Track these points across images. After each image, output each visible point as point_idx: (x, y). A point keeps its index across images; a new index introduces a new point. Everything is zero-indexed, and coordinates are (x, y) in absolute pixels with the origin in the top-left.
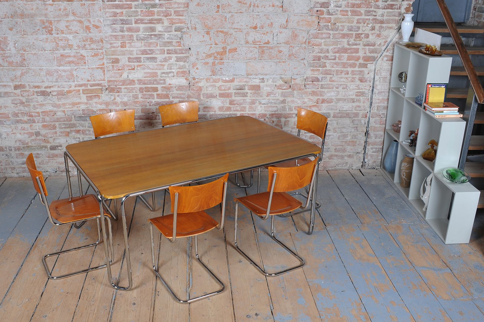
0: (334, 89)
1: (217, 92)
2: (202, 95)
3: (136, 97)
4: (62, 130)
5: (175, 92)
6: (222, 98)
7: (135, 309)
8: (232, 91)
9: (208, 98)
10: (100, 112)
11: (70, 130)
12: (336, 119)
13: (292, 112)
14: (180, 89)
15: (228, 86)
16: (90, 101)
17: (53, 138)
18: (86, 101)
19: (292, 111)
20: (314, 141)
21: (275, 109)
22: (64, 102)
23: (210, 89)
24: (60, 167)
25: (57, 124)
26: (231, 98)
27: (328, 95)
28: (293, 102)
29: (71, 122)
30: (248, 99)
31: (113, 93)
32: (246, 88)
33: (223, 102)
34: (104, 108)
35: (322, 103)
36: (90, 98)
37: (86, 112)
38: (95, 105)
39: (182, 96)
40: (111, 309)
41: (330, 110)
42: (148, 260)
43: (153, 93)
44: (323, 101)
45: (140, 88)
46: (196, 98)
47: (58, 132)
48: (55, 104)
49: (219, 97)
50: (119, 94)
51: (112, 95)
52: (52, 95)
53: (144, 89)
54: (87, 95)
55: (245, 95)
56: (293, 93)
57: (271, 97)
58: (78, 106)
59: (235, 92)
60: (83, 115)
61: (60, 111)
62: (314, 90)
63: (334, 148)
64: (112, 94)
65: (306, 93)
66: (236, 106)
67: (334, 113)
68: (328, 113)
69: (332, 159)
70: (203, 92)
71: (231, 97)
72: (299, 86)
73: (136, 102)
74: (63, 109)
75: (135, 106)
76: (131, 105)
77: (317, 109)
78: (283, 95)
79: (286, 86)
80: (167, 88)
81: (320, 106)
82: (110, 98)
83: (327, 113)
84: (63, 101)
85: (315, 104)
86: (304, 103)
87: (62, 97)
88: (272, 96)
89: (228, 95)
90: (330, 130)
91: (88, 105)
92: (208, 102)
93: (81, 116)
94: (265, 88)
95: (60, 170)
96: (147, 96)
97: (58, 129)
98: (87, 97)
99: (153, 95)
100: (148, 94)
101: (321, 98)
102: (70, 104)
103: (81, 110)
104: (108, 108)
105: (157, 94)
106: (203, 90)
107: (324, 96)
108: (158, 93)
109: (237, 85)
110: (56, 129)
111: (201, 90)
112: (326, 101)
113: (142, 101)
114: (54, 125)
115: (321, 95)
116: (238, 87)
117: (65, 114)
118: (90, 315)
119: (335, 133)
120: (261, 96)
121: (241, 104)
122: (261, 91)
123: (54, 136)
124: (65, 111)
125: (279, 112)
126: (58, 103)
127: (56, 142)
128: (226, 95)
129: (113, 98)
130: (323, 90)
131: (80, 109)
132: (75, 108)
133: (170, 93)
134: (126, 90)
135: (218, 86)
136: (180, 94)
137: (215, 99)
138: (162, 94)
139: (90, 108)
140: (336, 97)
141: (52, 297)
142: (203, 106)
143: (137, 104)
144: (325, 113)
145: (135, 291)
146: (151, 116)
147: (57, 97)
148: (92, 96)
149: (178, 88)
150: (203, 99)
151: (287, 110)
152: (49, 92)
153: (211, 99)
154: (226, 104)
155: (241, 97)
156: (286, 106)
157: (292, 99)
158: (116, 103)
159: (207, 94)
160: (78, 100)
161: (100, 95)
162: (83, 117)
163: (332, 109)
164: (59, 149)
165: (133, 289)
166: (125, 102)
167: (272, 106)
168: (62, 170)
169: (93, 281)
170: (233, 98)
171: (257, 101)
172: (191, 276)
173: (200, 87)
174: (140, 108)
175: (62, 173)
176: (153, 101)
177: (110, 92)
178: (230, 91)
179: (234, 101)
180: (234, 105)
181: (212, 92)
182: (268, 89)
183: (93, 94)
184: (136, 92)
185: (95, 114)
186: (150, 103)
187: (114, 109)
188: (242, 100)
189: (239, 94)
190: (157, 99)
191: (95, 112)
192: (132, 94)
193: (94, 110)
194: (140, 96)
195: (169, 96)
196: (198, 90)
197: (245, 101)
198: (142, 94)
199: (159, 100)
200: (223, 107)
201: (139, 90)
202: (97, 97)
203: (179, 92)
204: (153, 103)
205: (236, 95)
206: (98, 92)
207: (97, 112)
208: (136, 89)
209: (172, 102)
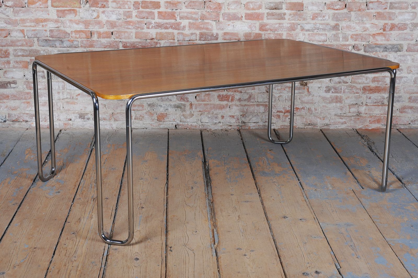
0: (410, 9)
1: (242, 12)
2: (221, 15)
3: (128, 15)
4: (18, 59)
5: (184, 9)
6: (249, 21)
7: (139, 264)
8: (264, 11)
9: (229, 20)
10: (76, 34)
11: (31, 60)
12: (411, 53)
13: (347, 43)
14: (191, 6)
15: (258, 4)
16: (62, 18)
17: (4, 70)
18: (56, 17)
19: (348, 41)
20: (378, 85)
21: (323, 38)
22: (22, 18)
23: (233, 7)
24: (11, 114)
25: (11, 49)
26: (262, 21)
27: (400, 18)
28: (349, 27)
29: (32, 48)
30: (286, 23)
31: (96, 8)
32: (284, 6)
33: (250, 27)
34: (82, 29)
35: (391, 29)
36: (62, 13)
37: (55, 34)
38: (68, 24)
39: (194, 16)
40: (103, 266)
41: (402, 40)
42: (151, 215)
43: (153, 11)
44: (393, 27)
45: (135, 2)
46: (214, 20)
47: (11, 62)
48: (9, 19)
49: (246, 19)
50: (104, 9)
51: (94, 11)
52: (6, 6)
53: (140, 5)
54: (58, 9)
55: (281, 17)
56: (349, 16)
57: (319, 21)
58: (44, 24)
59: (267, 12)
60: (51, 39)
61: (17, 31)
62: (380, 11)
63: (408, 96)
64: (94, 8)
65: (368, 15)
66: (269, 32)
67: (409, 44)
68: (400, 45)
69: (405, 112)
70: (223, 11)
71: (262, 19)
72: (358, 5)
73: (128, 23)
74: (22, 28)
75: (127, 28)
76: (121, 26)
77: (384, 39)
78: (335, 17)
79: (340, 5)
80: (173, 4)
81: (389, 34)
82: (92, 15)
83: (397, 45)
84: (22, 16)
85: (382, 31)
86: (366, 30)
87: (20, 10)
88: (320, 19)
89: (258, 17)
90: (402, 70)
91: (59, 24)
92: (230, 26)
93: (48, 40)
94: (310, 8)
95: (11, 118)
96: (144, 15)
97: (11, 57)
98: (58, 11)
99: (153, 13)
100: (145, 11)
101: (390, 22)
102: (31, 21)
103: (48, 30)
104: (88, 30)
105: (159, 13)
106: (223, 8)
107: (394, 20)
108: (161, 10)
109: (271, 3)
110: (8, 57)
111: (220, 8)
112: (397, 27)
113: (138, 21)
114: (6, 51)
115: (390, 19)
116: (272, 5)
117: (24, 34)
118: (72, 272)
119: (409, 73)
120: (304, 19)
121: (276, 30)
122: (305, 11)
123: (5, 67)
124: (24, 30)
125: (329, 43)
126: (14, 18)
127: (8, 76)
128: (256, 16)
129: (95, 14)
130: (393, 11)
131: (48, 28)
132: (39, 28)
133: (177, 11)
134: (115, 4)
135: (245, 3)
136: (191, 13)
137: (239, 22)
138: (166, 12)
139: (62, 28)
140: (412, 22)
141: (11, 252)
142: (222, 32)
143: (129, 25)
144: (395, 45)
145: (137, 247)
146: (149, 43)
147: (12, 10)
148: (65, 10)
149: (189, 4)
150: (223, 21)
151: (341, 39)
152: (2, 2)
153: (235, 21)
154: (255, 29)
155: (276, 19)
156: (339, 33)
157: (349, 23)
158: (99, 23)
159: (229, 14)
160: (45, 16)
161: (78, 9)
162: (50, 40)
163: (405, 39)
164: (12, 88)
165: (133, 244)
166: (113, 21)
167: (319, 34)
168: (14, 119)
169: (74, 235)
170: (265, 21)
171: (299, 26)
172: (215, 233)
173: (220, 4)
174: (134, 31)
175: (13, 124)
176: (153, 22)
177: (91, 6)
178: (260, 11)
179: (266, 25)
180: (266, 31)
181: (235, 11)
182: (315, 9)
183: (67, 7)
184: (129, 8)
185: (68, 37)
186: (148, 24)
187: (97, 32)
188: (277, 24)
189: (274, 15)
190: (158, 19)
191: (69, 34)
192: (124, 11)
193: (68, 32)
194: (134, 13)
195: (175, 16)
196: (216, 8)
197: (281, 25)
198: (138, 11)
199: (161, 20)
200: (250, 33)
201: (134, 5)
202: (72, 12)
203: (189, 10)
204: (153, 25)
205: (269, 17)
206: (74, 4)
207: (72, 34)
208: (129, 3)
209: (179, 24)
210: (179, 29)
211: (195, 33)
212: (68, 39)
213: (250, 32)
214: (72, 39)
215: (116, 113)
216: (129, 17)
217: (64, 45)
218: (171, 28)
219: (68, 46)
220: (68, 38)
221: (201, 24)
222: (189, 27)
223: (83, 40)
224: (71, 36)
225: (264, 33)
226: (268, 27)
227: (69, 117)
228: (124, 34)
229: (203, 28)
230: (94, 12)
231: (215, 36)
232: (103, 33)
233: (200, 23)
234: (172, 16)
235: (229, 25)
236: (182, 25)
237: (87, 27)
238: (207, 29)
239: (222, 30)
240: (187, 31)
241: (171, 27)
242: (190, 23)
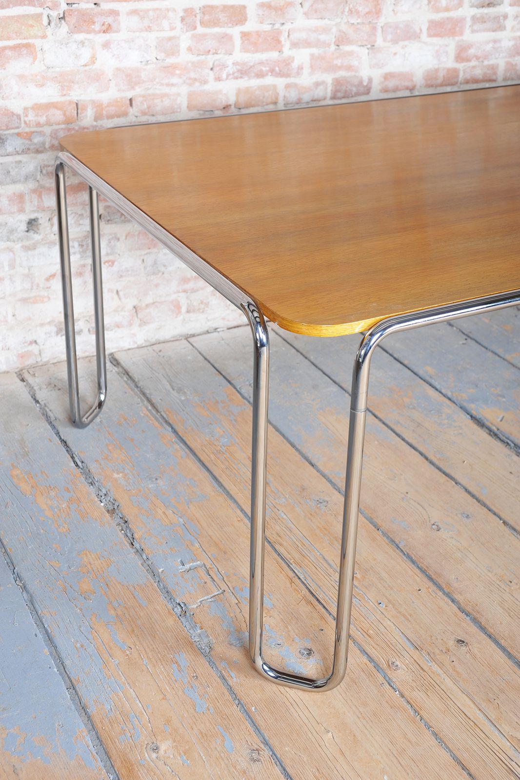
1: (423, 17)
2: (379, 30)
3: (169, 47)
5: (301, 22)
6: (435, 40)
8: (466, 12)
9: (396, 40)
10: (37, 115)
14: (316, 11)
23: (405, 8)
26: (461, 38)
30: (506, 39)
31: (88, 36)
33: (437, 54)
34: (53, 100)
38: (16, 89)
39: (322, 37)
43: (229, 31)
45: (185, 11)
46: (364, 43)
49: (430, 35)
50: (107, 36)
51: (82, 43)
53: (198, 16)
55: (499, 24)
59: (473, 13)
64: (81, 36)
66: (473, 63)
70: (382, 21)
71: (462, 34)
73: (169, 70)
75: (168, 85)
76: (152, 80)
80: (276, 9)
82: (77, 57)
89: (454, 28)
92: (397, 56)
96: (208, 44)
99: (230, 38)
100: (211, 35)
104: (71, 98)
105: (245, 35)
106: (385, 11)
108: (247, 28)
111: (378, 13)
113: (193, 63)
121: (486, 57)
128: (449, 26)
129: (85, 54)
133: (284, 27)
134: (135, 19)
136: (316, 30)
137: (416, 44)
138: (258, 34)
142: (381, 72)
143: (173, 74)
148: (4, 48)
149: (312, 6)
150: (382, 44)
153: (406, 43)
154: (444, 60)
155: (488, 30)
158: (97, 77)
159: (396, 27)
161: (37, 42)
166: (132, 69)
170: (468, 36)
174: (184, 90)
176: (230, 63)
177: (73, 31)
178: (460, 13)
179: (470, 46)
180: (468, 60)
181: (409, 18)
183: (9, 39)
184: (172, 29)
185: (17, 125)
186: (218, 69)
187: (93, 102)
188: (488, 42)
189: (485, 22)
190: (241, 52)
191: (19, 117)
192: (158, 38)
193: (15, 111)
194: (185, 41)
195: (279, 42)
196: (368, 13)
197: (498, 45)
198: (193, 36)
199: (248, 55)
200: (437, 70)
201: (183, 19)
202: (25, 52)
203: (314, 23)
204: (230, 69)
205: (475, 28)
206: (30, 29)
207: (27, 116)
208: (171, 14)
209: (288, 62)
210: (288, 75)
211: (323, 83)
212: (16, 131)
213: (436, 67)
214: (27, 130)
215: (144, 305)
216: (173, 54)
217: (6, 150)
218: (270, 74)
219: (17, 149)
220: (18, 128)
221: (337, 58)
222: (311, 67)
223: (57, 130)
224: (25, 122)
225: (464, 66)
226: (472, 51)
227: (30, 338)
228: (162, 101)
229: (340, 68)
230: (83, 46)
231: (365, 84)
232: (109, 105)
233: (333, 54)
234: (274, 41)
235: (395, 54)
236: (295, 65)
237: (65, 92)
238: (349, 68)
239: (380, 68)
240: (306, 80)
241: (272, 71)
242: (312, 56)
